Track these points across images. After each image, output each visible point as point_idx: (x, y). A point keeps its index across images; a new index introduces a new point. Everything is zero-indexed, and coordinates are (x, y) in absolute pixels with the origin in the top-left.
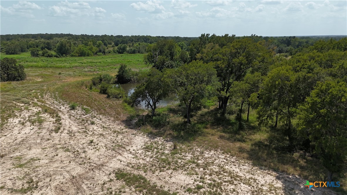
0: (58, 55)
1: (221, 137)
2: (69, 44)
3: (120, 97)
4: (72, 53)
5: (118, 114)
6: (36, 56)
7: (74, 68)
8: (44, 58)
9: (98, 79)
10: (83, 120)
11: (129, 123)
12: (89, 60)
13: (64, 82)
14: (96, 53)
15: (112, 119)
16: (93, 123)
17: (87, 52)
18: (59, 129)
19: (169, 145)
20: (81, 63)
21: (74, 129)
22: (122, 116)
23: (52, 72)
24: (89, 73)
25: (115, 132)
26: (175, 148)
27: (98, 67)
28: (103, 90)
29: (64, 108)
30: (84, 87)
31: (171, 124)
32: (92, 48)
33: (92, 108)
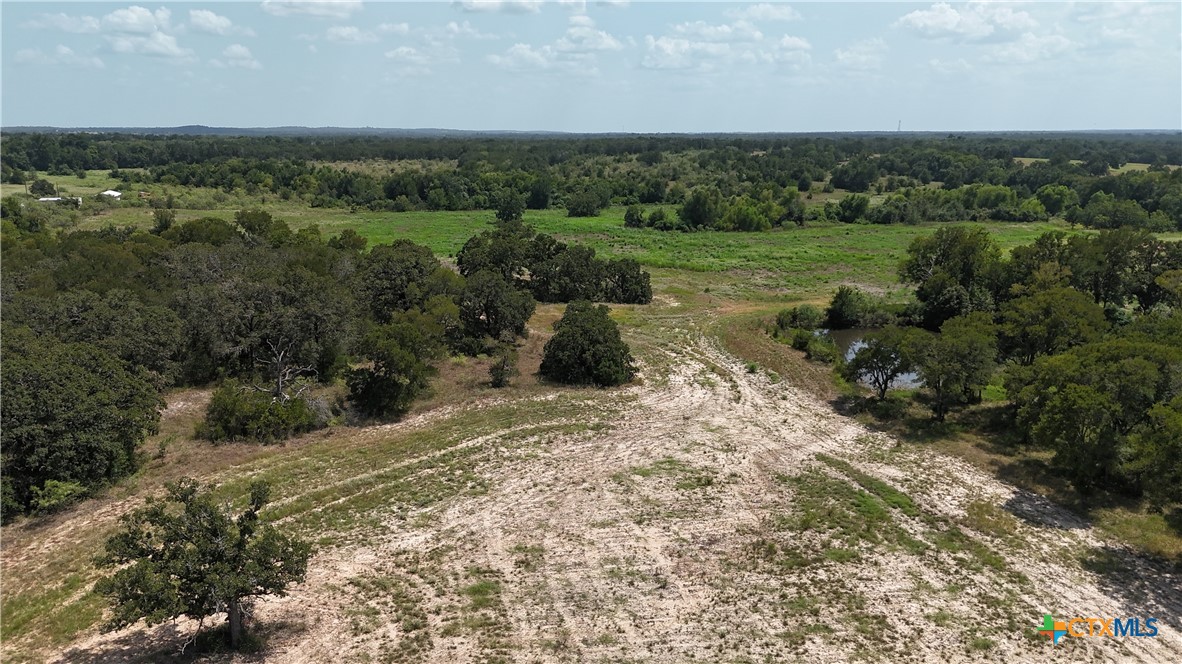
0: (685, 226)
1: (978, 446)
2: (713, 198)
3: (830, 361)
4: (720, 222)
5: (824, 389)
6: (634, 226)
7: (730, 273)
8: (657, 235)
9: (790, 316)
10: (770, 392)
11: (841, 406)
12: (763, 249)
13: (721, 313)
14: (778, 223)
15: (814, 396)
16: (784, 398)
17: (756, 219)
18: (739, 398)
19: (891, 443)
20: (745, 257)
21: (760, 402)
22: (829, 394)
23: (690, 284)
24: (765, 292)
25: (817, 415)
26: (899, 445)
27: (785, 274)
28: (800, 343)
29: (738, 369)
30: (763, 331)
31: (907, 417)
32: (770, 208)
33: (781, 374)
